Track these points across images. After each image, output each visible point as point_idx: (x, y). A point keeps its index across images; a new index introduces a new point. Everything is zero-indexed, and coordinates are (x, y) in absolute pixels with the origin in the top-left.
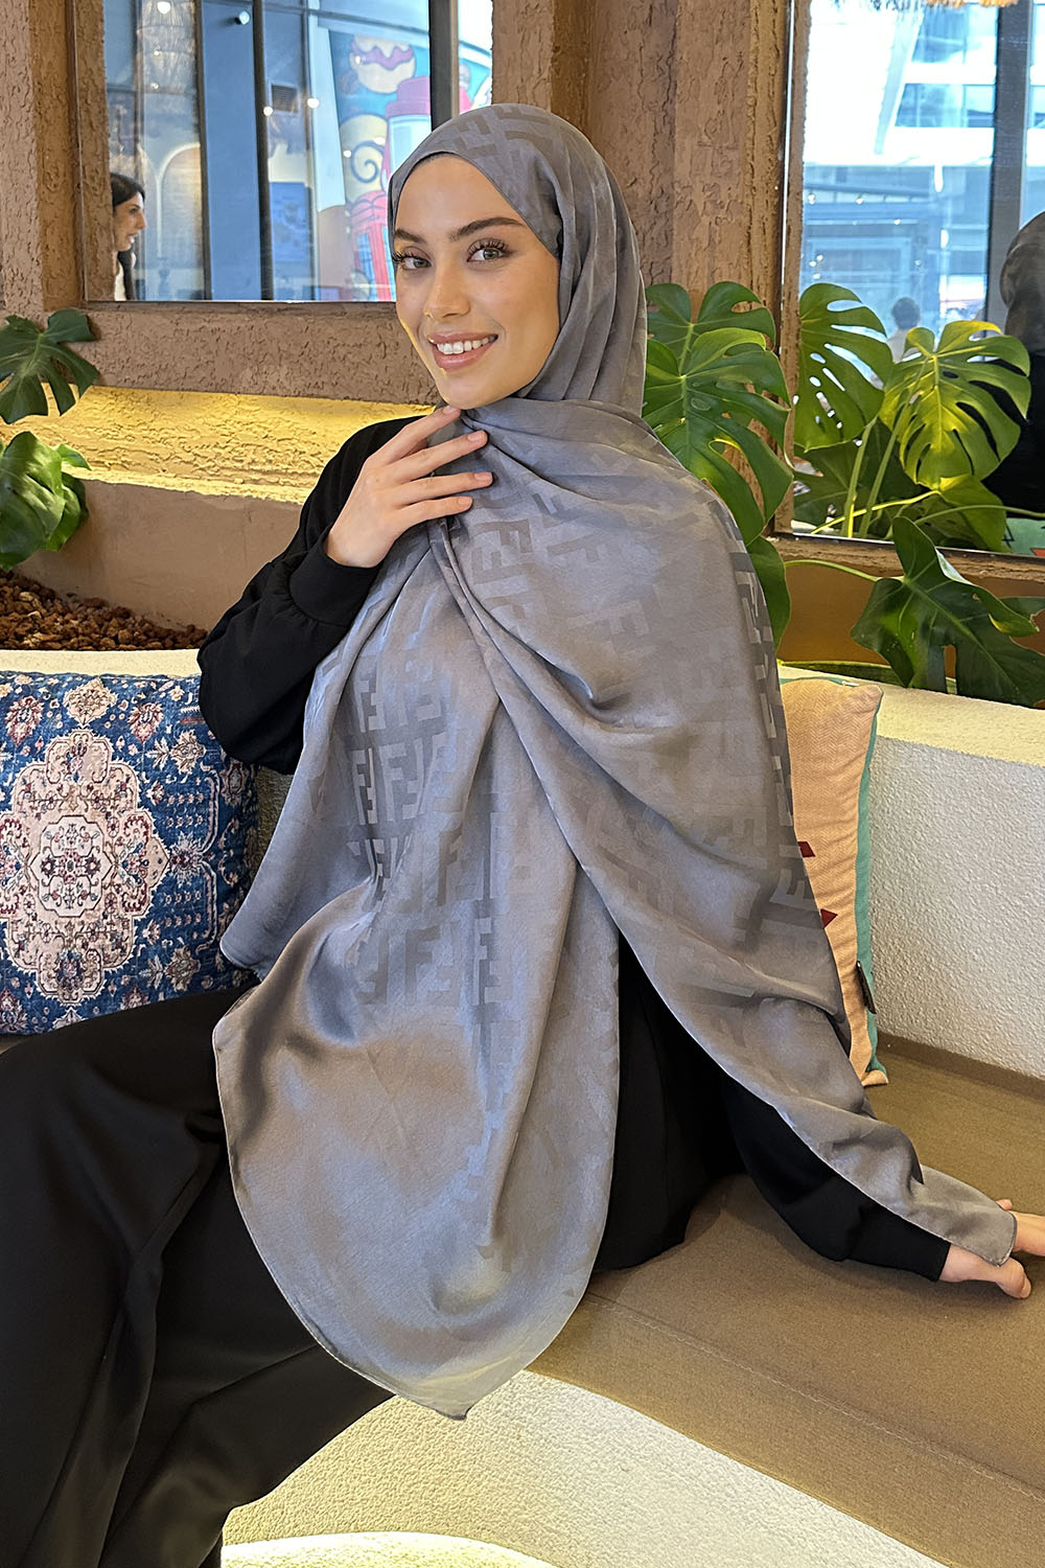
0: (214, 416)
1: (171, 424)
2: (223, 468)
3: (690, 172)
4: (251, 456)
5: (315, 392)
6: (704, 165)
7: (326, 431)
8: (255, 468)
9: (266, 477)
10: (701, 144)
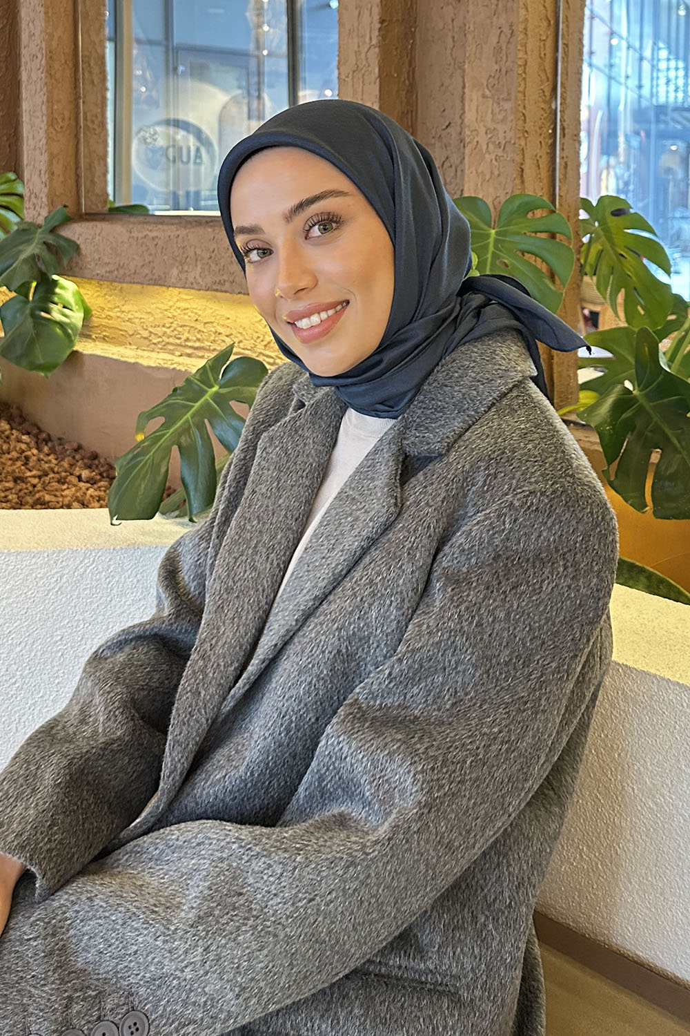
0: (162, 303)
1: (135, 308)
2: (168, 343)
3: (477, 119)
4: (186, 335)
5: (219, 288)
6: (486, 112)
7: (237, 317)
8: (190, 344)
9: (195, 351)
10: (484, 96)
